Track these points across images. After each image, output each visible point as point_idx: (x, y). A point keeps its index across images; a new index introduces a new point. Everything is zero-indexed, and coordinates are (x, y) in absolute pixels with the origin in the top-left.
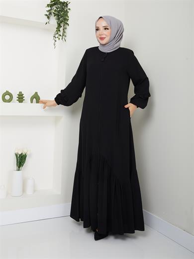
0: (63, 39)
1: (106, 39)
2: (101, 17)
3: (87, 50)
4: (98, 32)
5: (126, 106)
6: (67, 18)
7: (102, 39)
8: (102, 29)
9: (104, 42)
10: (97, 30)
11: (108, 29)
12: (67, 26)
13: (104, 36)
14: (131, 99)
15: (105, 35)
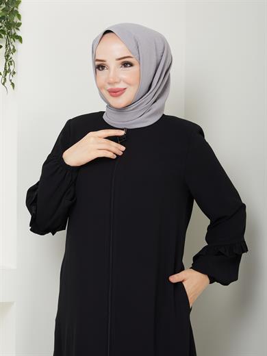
0: (8, 83)
1: (127, 91)
2: (107, 32)
3: (69, 122)
4: (102, 74)
5: (174, 279)
6: (16, 20)
7: (115, 93)
8: (112, 64)
9: (121, 101)
10: (100, 66)
11: (131, 65)
12: (17, 44)
13: (121, 86)
14: (196, 258)
15: (125, 82)
